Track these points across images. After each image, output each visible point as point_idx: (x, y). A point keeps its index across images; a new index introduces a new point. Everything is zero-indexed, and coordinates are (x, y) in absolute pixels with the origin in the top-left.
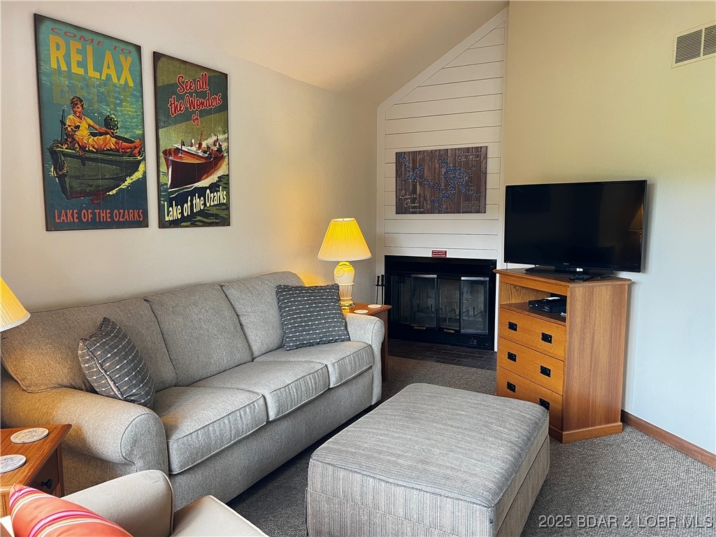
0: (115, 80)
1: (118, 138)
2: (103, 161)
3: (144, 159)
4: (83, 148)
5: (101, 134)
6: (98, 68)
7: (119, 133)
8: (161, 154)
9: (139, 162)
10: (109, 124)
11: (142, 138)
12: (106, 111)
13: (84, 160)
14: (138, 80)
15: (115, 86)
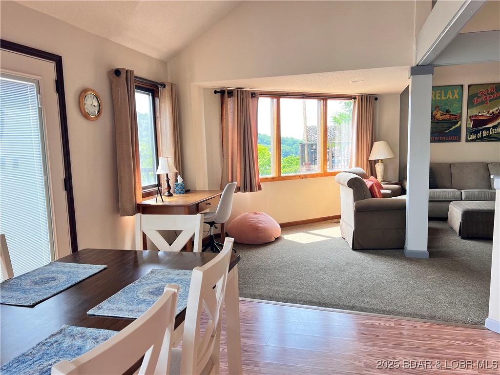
0: (451, 98)
1: (450, 115)
2: (444, 122)
3: (461, 120)
4: (438, 120)
5: (444, 115)
6: (445, 96)
7: (451, 113)
8: (468, 118)
9: (459, 121)
10: (448, 111)
11: (461, 114)
12: (447, 108)
13: (437, 123)
14: (461, 95)
15: (451, 99)
